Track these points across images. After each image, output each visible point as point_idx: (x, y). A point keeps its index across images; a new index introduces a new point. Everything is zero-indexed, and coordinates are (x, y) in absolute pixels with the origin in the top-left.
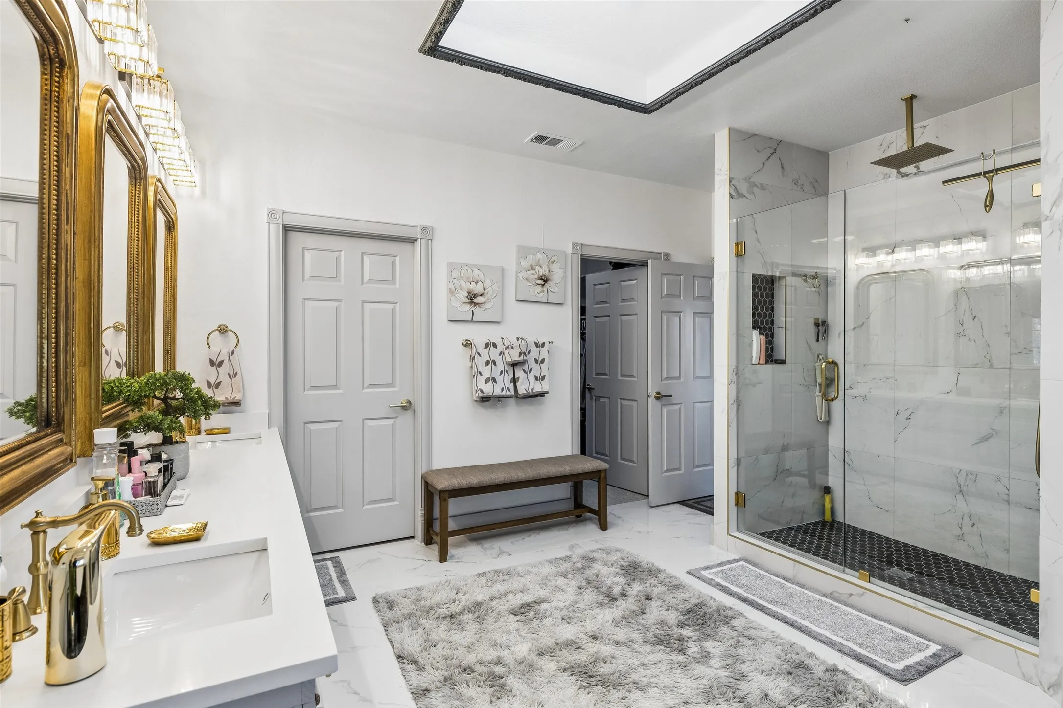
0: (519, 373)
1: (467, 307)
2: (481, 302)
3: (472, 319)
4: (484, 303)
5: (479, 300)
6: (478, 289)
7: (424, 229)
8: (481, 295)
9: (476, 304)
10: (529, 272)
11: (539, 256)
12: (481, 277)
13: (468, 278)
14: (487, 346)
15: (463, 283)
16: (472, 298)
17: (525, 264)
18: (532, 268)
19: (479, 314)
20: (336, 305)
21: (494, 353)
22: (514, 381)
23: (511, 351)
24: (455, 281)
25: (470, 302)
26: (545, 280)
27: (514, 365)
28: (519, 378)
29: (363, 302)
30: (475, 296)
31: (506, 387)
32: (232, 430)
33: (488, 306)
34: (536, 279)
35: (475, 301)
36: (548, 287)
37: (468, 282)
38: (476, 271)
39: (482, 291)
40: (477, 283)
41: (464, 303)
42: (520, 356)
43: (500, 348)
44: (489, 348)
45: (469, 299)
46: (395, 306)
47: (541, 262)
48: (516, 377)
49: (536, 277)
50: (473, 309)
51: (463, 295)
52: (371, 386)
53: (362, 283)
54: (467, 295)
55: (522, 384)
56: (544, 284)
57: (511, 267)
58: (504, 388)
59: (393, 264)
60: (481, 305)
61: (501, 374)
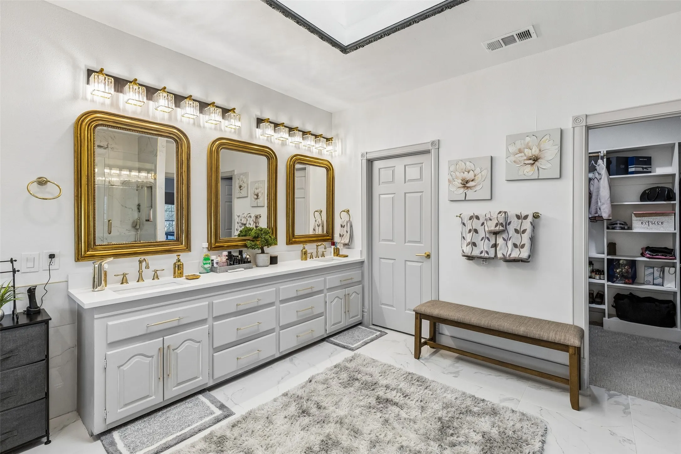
0: (500, 241)
1: (462, 190)
2: (473, 186)
3: (465, 198)
4: (475, 186)
5: (471, 184)
6: (470, 176)
7: (433, 143)
8: (472, 180)
9: (468, 187)
10: (516, 156)
11: (528, 139)
12: (473, 167)
13: (462, 170)
14: (471, 218)
15: (458, 173)
16: (465, 184)
17: (512, 149)
18: (520, 151)
19: (471, 194)
20: (393, 196)
21: (476, 224)
22: (495, 246)
23: (489, 222)
24: (452, 173)
25: (464, 187)
26: (536, 159)
27: (496, 233)
28: (498, 244)
29: (405, 193)
30: (467, 182)
31: (485, 250)
32: (349, 256)
33: (477, 188)
34: (525, 160)
35: (467, 185)
36: (539, 165)
37: (462, 172)
38: (468, 163)
39: (473, 177)
40: (469, 172)
41: (459, 187)
42: (496, 226)
43: (482, 220)
44: (472, 220)
45: (462, 184)
46: (422, 194)
47: (530, 144)
48: (497, 243)
49: (525, 158)
50: (466, 191)
51: (458, 182)
52: (409, 242)
53: (405, 182)
54: (461, 181)
55: (501, 249)
56: (534, 163)
57: (500, 154)
58: (484, 251)
59: (421, 169)
60: (471, 188)
61: (482, 240)
